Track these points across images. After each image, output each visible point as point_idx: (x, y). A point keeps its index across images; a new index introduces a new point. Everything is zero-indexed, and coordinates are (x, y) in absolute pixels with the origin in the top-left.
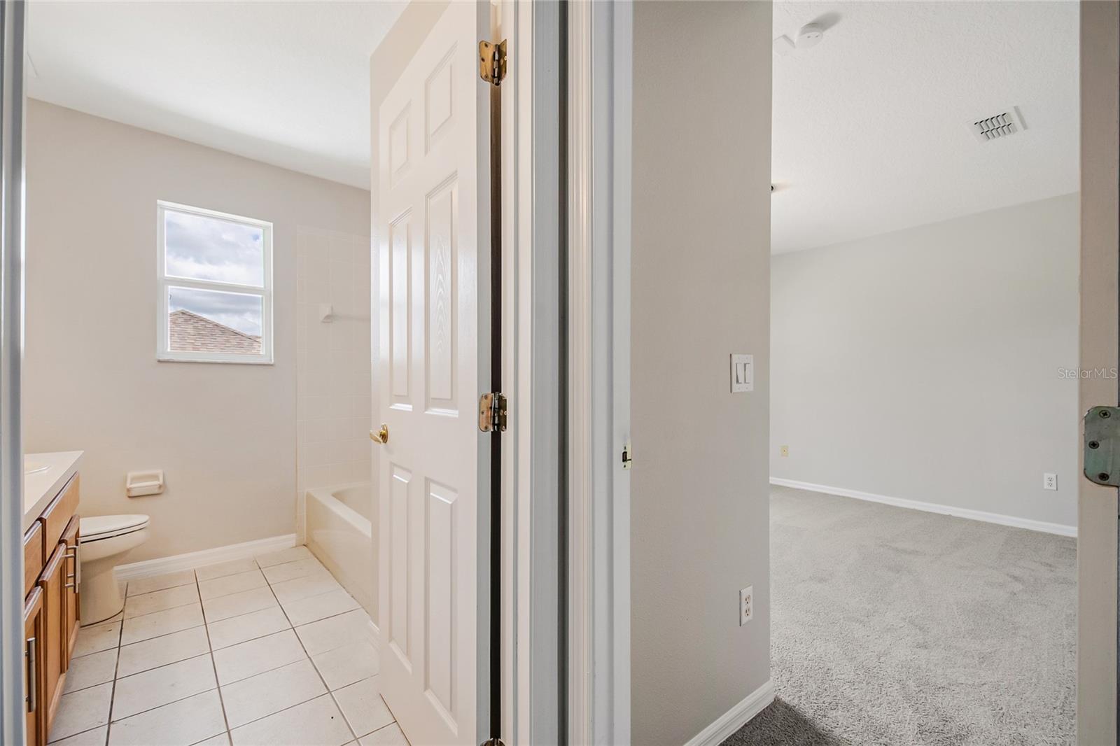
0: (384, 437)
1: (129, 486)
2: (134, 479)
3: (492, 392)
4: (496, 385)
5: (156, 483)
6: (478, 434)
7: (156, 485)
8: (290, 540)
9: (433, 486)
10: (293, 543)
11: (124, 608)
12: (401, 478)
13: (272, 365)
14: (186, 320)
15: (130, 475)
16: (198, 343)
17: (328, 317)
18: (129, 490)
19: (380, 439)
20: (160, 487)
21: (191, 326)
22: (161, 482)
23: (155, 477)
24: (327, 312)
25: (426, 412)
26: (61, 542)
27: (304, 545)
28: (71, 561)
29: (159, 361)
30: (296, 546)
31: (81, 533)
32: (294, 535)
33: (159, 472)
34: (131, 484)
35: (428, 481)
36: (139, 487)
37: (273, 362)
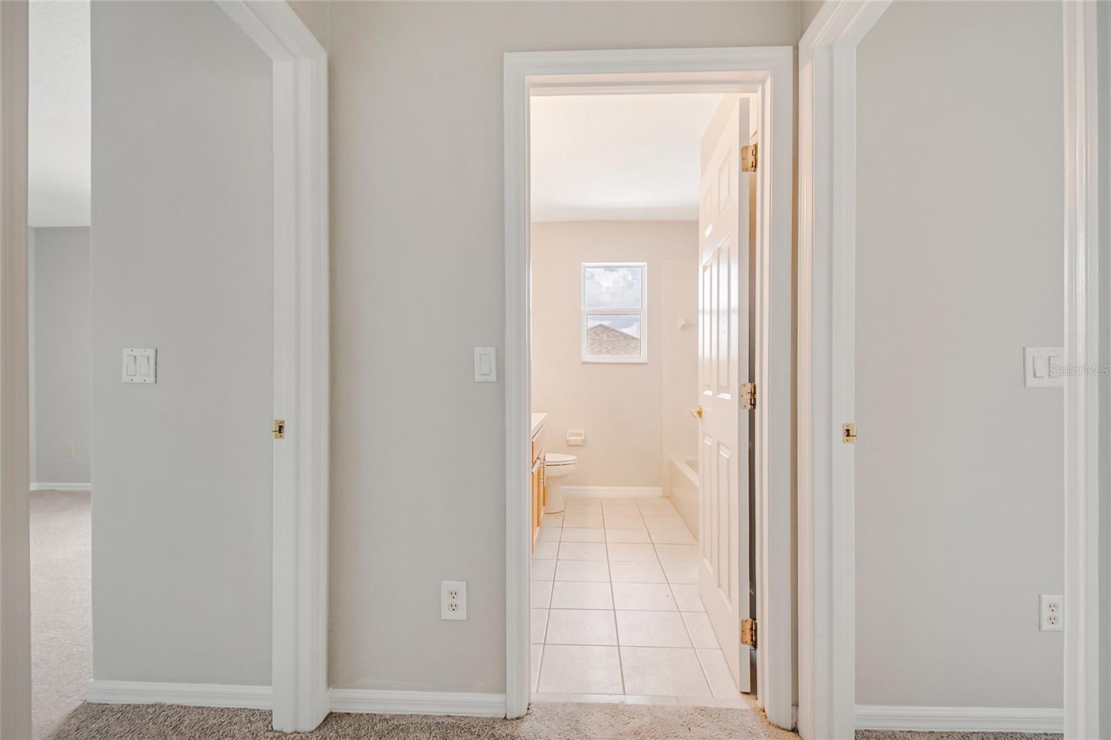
0: (700, 413)
1: (568, 438)
2: (572, 435)
3: (749, 382)
4: (752, 379)
5: (581, 438)
6: (739, 410)
7: (580, 440)
8: (657, 491)
9: (722, 447)
10: (661, 494)
11: (564, 510)
12: (708, 442)
13: (645, 364)
14: (603, 331)
15: (569, 431)
16: (610, 348)
17: (683, 326)
18: (568, 441)
19: (696, 415)
20: (583, 441)
21: (605, 335)
22: (583, 438)
23: (580, 435)
24: (683, 322)
25: (719, 396)
26: (538, 458)
27: (668, 498)
28: (542, 469)
29: (582, 362)
30: (662, 497)
31: (547, 460)
32: (660, 488)
33: (582, 431)
35: (719, 443)
36: (572, 439)
37: (645, 362)
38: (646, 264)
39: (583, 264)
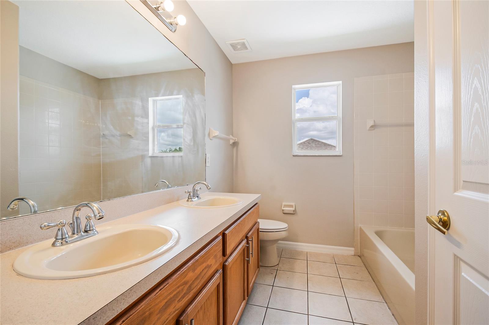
0: (445, 224)
1: (283, 208)
2: (285, 206)
5: (292, 209)
8: (350, 251)
10: (353, 253)
11: (279, 263)
13: (341, 156)
15: (284, 204)
17: (372, 127)
18: (283, 210)
20: (294, 211)
22: (294, 208)
23: (292, 206)
24: (372, 123)
27: (359, 257)
29: (293, 156)
30: (354, 255)
32: (353, 249)
33: (293, 204)
34: (284, 208)
36: (287, 209)
37: (341, 154)
38: (341, 82)
39: (293, 86)
